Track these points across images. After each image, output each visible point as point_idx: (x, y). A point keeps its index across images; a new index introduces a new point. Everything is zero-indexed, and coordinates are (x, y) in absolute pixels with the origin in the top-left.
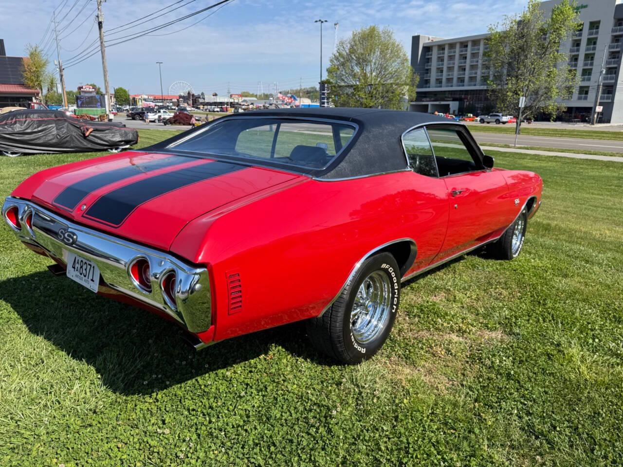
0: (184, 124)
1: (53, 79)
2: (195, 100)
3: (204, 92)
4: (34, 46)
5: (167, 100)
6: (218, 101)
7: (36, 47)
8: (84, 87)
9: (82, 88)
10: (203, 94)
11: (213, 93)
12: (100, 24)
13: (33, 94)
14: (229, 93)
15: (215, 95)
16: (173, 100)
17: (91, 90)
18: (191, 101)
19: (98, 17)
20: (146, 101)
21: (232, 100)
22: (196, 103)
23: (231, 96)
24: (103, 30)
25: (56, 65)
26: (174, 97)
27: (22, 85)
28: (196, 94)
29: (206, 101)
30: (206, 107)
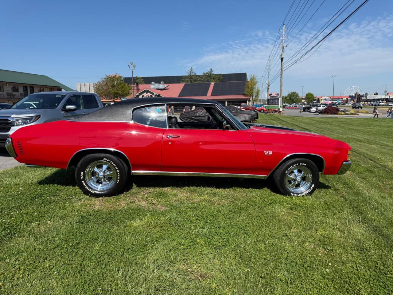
0: (331, 114)
1: (258, 91)
2: (359, 98)
3: (368, 93)
4: (253, 75)
5: (339, 99)
6: (377, 98)
7: (254, 75)
8: (272, 94)
9: (271, 94)
10: (366, 94)
11: (375, 92)
12: (282, 59)
13: (247, 99)
14: (386, 92)
15: (377, 94)
16: (344, 99)
17: (276, 95)
18: (356, 99)
19: (281, 55)
20: (326, 100)
21: (388, 97)
22: (359, 100)
23: (387, 94)
24: (283, 62)
25: (267, 83)
26: (345, 97)
27: (244, 95)
28: (361, 94)
29: (368, 98)
30: (366, 103)
